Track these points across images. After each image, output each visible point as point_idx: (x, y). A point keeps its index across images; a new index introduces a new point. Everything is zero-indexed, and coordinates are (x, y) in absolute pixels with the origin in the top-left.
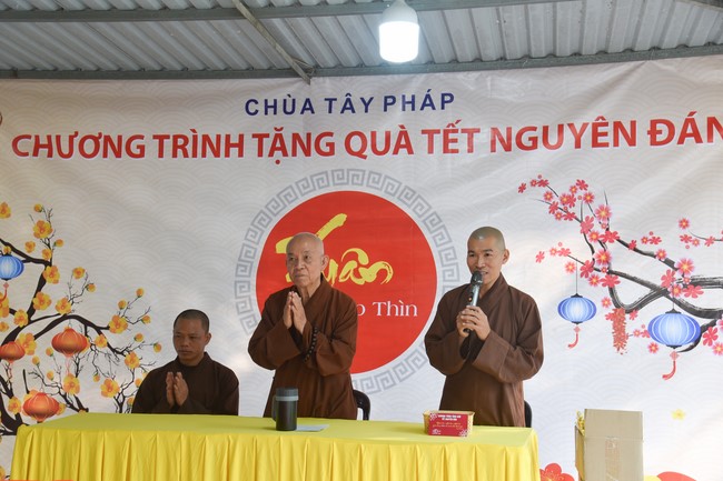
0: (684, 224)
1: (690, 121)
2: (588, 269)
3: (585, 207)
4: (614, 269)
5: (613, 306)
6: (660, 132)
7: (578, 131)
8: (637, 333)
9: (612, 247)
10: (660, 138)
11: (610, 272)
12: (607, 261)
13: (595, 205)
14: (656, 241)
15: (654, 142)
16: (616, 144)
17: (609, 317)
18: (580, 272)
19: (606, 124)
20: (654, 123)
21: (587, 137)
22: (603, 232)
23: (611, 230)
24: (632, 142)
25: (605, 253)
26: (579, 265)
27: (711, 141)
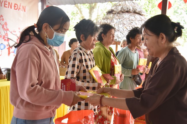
0: (19, 29)
1: (20, 6)
3: (2, 22)
5: (8, 46)
6: (16, 7)
7: (1, 2)
8: (12, 52)
9: (8, 32)
10: (16, 8)
11: (8, 38)
12: (7, 36)
13: (4, 22)
14: (15, 32)
16: (8, 8)
17: (8, 48)
18: (3, 38)
19: (7, 2)
20: (15, 4)
21: (3, 4)
22: (6, 28)
23: (8, 28)
24: (11, 8)
25: (7, 33)
26: (2, 36)
27: (23, 11)
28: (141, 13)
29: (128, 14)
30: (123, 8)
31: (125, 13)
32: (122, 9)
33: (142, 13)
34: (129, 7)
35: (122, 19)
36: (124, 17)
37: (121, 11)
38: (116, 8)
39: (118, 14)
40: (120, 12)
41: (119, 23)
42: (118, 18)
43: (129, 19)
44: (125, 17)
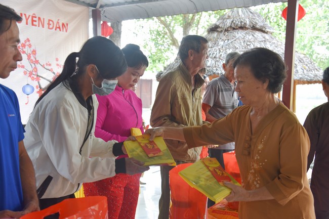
0: (57, 60)
1: (58, 23)
2: (31, 74)
3: (29, 49)
4: (39, 75)
5: (39, 89)
6: (50, 24)
7: (27, 17)
9: (38, 66)
10: (51, 26)
11: (38, 76)
12: (36, 71)
13: (32, 49)
14: (50, 65)
15: (49, 28)
16: (39, 26)
17: (38, 92)
18: (28, 75)
19: (36, 17)
20: (49, 20)
21: (30, 20)
22: (34, 60)
23: (37, 59)
24: (43, 27)
25: (36, 68)
26: (28, 72)
27: (63, 31)
28: (264, 29)
29: (242, 31)
30: (234, 22)
31: (237, 31)
32: (232, 24)
33: (266, 29)
34: (244, 20)
35: (232, 40)
36: (235, 37)
37: (231, 27)
38: (223, 23)
39: (226, 33)
40: (229, 29)
41: (227, 47)
42: (225, 38)
43: (243, 40)
44: (237, 36)
